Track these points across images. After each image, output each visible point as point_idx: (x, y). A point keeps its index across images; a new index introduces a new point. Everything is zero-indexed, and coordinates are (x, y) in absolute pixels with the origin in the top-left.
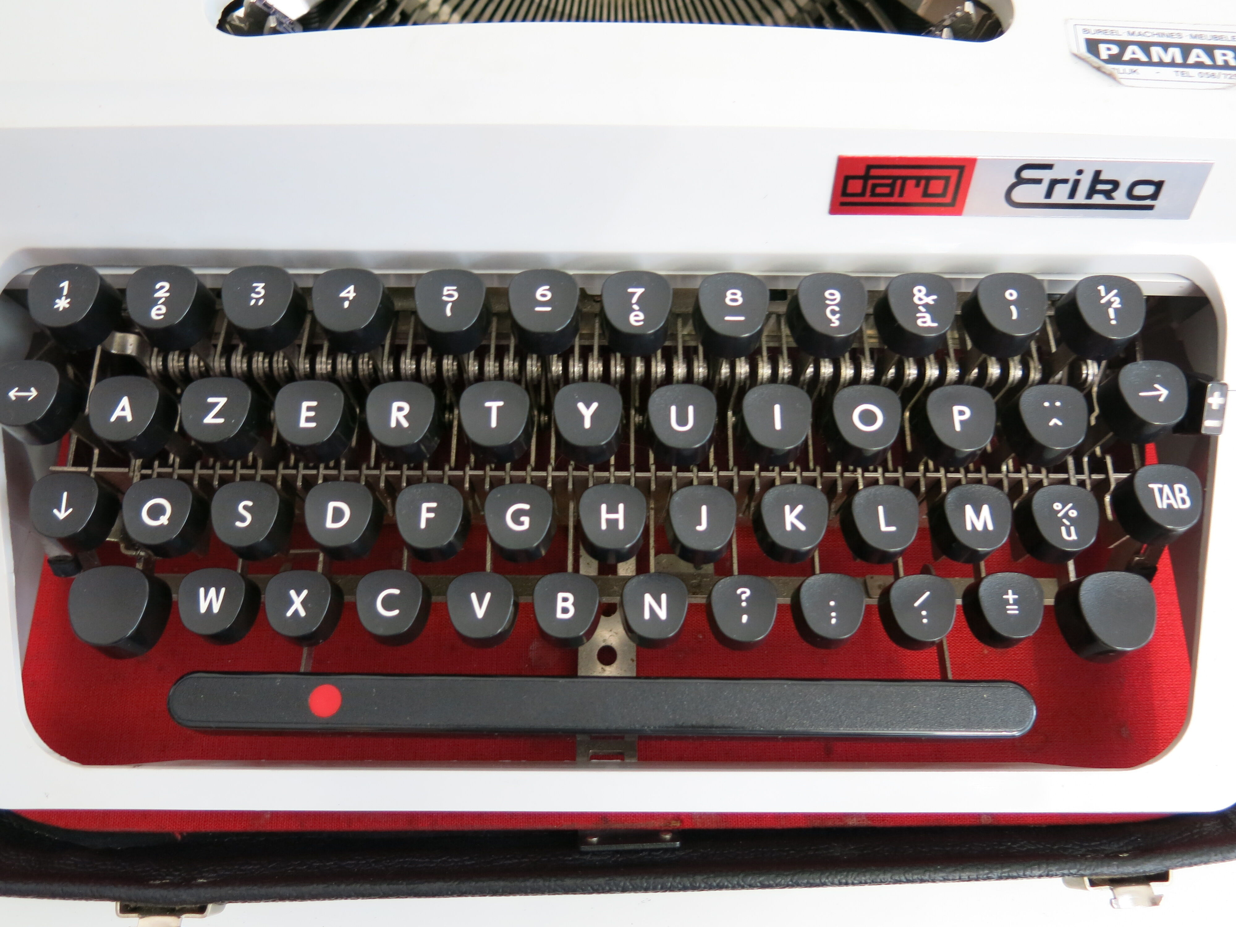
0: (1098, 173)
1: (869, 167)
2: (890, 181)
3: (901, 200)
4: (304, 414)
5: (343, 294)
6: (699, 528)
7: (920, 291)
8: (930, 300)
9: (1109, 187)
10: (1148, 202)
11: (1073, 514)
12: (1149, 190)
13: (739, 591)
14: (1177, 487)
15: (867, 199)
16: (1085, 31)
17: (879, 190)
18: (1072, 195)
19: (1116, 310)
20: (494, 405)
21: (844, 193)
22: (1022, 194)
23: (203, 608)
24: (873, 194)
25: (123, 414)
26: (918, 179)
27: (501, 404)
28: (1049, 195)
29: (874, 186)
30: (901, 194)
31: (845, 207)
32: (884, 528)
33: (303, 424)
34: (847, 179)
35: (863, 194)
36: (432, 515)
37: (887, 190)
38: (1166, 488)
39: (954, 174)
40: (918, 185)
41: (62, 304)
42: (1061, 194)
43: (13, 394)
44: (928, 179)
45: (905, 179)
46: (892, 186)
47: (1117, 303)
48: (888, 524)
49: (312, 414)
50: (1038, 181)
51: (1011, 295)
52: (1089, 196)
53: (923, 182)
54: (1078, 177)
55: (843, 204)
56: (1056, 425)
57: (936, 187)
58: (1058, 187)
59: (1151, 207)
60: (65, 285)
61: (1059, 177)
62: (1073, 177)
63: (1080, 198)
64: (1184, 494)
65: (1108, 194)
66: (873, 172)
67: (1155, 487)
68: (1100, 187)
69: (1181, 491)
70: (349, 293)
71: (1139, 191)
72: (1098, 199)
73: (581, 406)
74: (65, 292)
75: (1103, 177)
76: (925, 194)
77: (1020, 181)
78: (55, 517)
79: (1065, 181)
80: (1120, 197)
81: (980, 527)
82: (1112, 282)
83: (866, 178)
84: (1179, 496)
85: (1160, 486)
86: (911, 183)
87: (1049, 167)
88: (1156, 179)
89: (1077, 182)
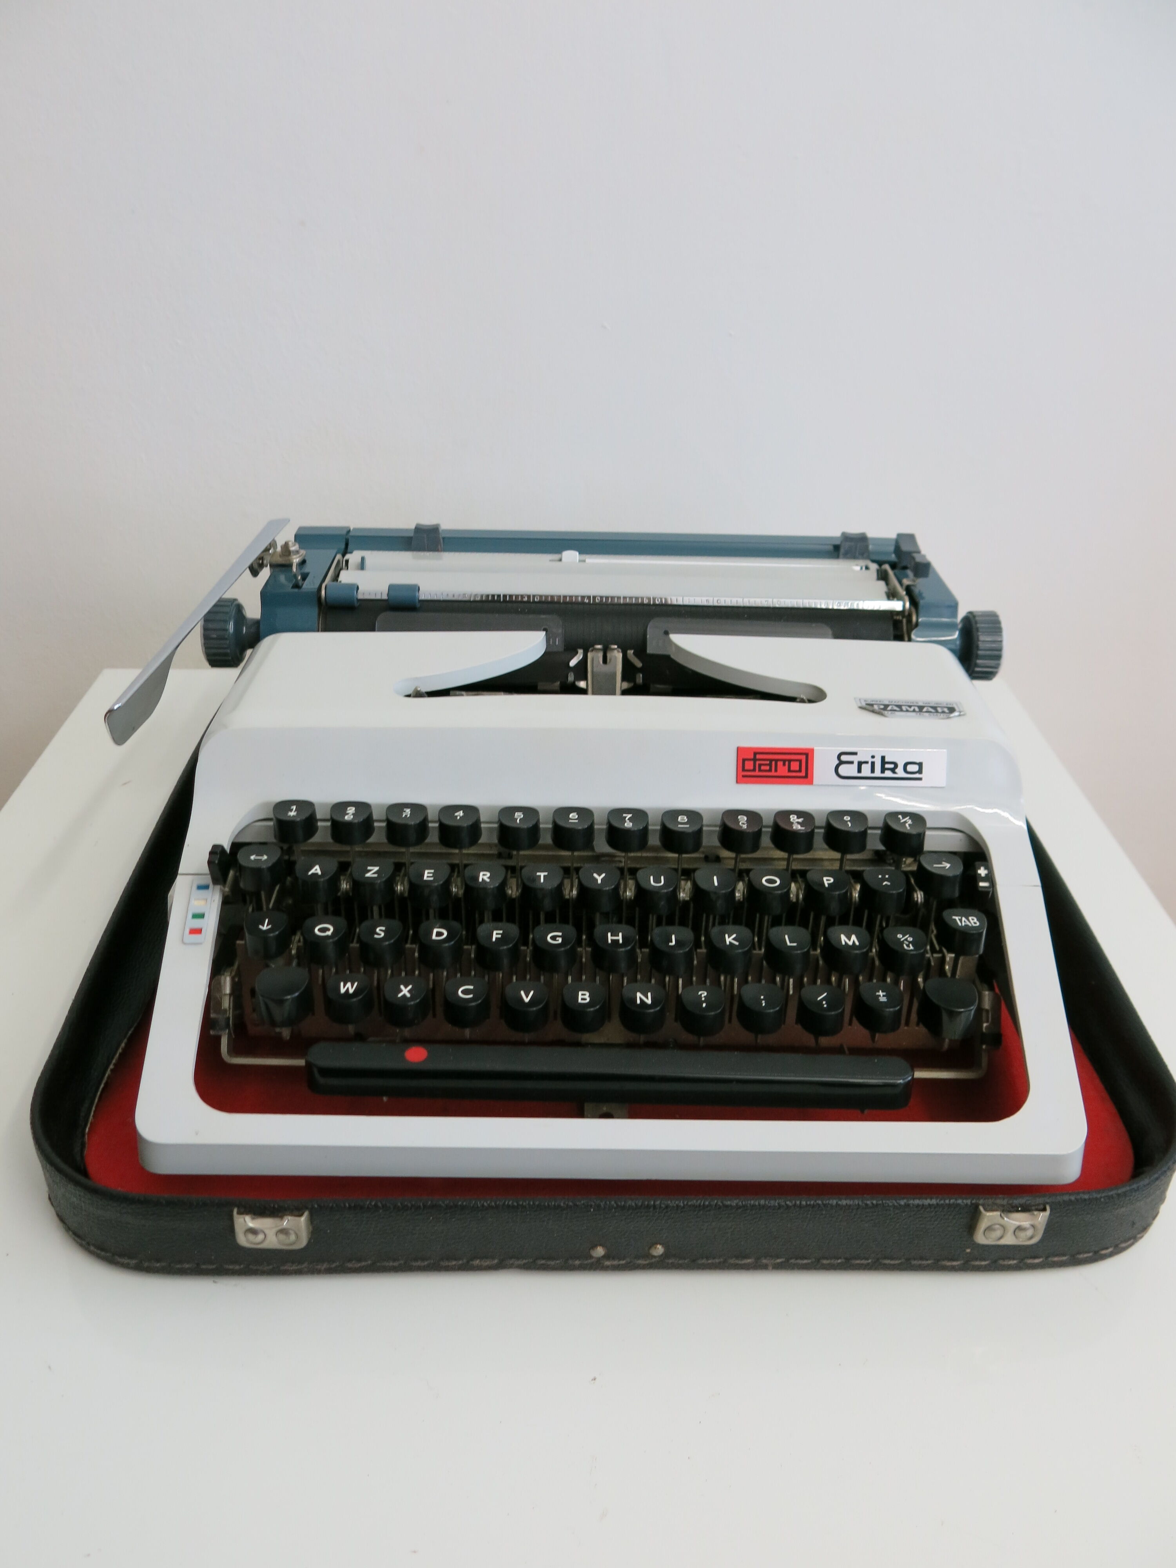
0: (883, 758)
1: (755, 754)
2: (768, 762)
3: (776, 774)
4: (426, 875)
5: (456, 814)
6: (670, 944)
7: (794, 817)
8: (800, 820)
9: (892, 766)
10: (917, 776)
11: (911, 939)
12: (915, 768)
13: (700, 993)
14: (970, 918)
15: (757, 773)
16: (865, 701)
17: (763, 768)
18: (873, 771)
19: (909, 825)
20: (542, 875)
21: (744, 770)
22: (844, 770)
23: (343, 990)
24: (760, 770)
25: (316, 872)
26: (784, 761)
27: (546, 874)
28: (859, 771)
29: (760, 765)
30: (776, 770)
31: (745, 779)
32: (789, 944)
33: (425, 878)
34: (744, 760)
35: (754, 770)
36: (499, 936)
37: (768, 768)
38: (964, 919)
39: (803, 758)
40: (784, 765)
41: (292, 814)
42: (866, 770)
43: (252, 857)
44: (790, 761)
45: (776, 761)
46: (770, 765)
47: (910, 822)
48: (790, 942)
49: (431, 875)
50: (852, 763)
51: (847, 818)
52: (883, 771)
53: (787, 763)
54: (873, 760)
55: (743, 776)
56: (886, 885)
57: (795, 766)
58: (863, 766)
59: (920, 779)
60: (294, 808)
61: (863, 760)
62: (870, 760)
63: (878, 773)
64: (975, 920)
65: (893, 770)
66: (758, 756)
67: (957, 918)
68: (887, 766)
69: (973, 919)
70: (461, 813)
71: (910, 768)
72: (888, 774)
73: (595, 875)
74: (294, 809)
75: (887, 760)
76: (789, 771)
77: (841, 763)
78: (261, 930)
79: (867, 762)
80: (900, 772)
81: (850, 943)
82: (905, 814)
83: (755, 760)
84: (972, 921)
85: (960, 918)
86: (780, 764)
87: (855, 754)
88: (918, 761)
89: (873, 764)
